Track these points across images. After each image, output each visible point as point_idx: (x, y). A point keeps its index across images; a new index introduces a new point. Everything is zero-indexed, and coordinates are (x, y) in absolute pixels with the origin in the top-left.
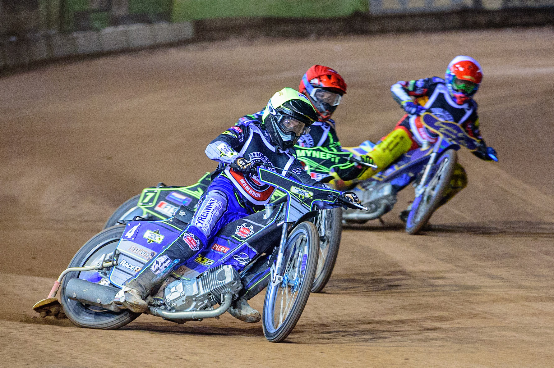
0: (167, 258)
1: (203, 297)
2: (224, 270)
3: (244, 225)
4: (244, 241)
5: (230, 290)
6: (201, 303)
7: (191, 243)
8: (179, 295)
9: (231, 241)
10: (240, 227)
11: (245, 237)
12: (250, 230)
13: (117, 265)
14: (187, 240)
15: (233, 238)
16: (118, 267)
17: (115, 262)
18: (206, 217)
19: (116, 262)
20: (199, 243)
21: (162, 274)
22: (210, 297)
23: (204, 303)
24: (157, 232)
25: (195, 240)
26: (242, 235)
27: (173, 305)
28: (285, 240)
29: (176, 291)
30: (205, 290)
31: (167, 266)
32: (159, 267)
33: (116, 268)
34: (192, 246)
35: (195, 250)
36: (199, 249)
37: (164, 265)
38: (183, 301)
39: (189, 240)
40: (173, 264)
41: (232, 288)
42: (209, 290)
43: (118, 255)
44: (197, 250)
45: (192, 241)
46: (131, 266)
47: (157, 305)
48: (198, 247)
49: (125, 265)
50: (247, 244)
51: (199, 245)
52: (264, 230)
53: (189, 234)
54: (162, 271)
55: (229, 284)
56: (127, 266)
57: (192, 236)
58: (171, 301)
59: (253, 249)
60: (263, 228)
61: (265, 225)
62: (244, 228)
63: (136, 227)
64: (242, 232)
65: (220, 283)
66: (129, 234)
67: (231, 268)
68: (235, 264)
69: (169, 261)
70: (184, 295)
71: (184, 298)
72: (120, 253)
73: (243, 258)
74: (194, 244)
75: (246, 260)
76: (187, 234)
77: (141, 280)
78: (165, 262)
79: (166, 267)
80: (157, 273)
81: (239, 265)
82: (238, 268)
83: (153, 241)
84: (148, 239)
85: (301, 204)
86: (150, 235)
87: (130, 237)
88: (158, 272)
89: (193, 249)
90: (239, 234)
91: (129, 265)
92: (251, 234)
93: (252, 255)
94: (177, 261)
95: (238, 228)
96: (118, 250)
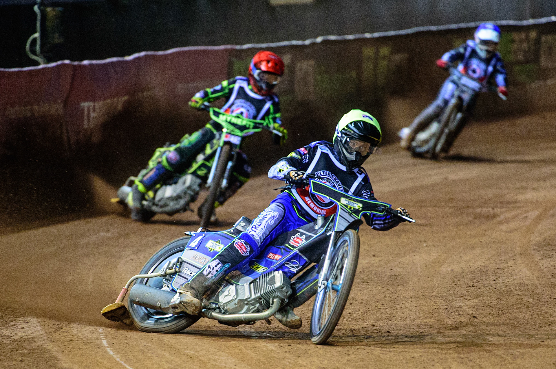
0: (218, 262)
1: (254, 301)
2: (274, 276)
3: (297, 234)
4: (295, 249)
5: (279, 294)
6: (252, 307)
7: (242, 249)
8: (232, 298)
9: (284, 249)
10: (294, 237)
11: (297, 245)
12: (302, 239)
13: (180, 272)
14: (238, 245)
15: (286, 247)
16: (180, 274)
17: (177, 269)
18: (260, 225)
19: (179, 269)
20: (249, 248)
21: (213, 278)
22: (261, 301)
23: (255, 307)
24: (218, 242)
25: (245, 246)
26: (294, 244)
27: (225, 308)
28: (332, 248)
29: (228, 295)
30: (256, 294)
31: (219, 270)
32: (211, 271)
33: (178, 275)
34: (242, 251)
35: (245, 255)
36: (249, 255)
37: (215, 269)
38: (235, 304)
39: (239, 245)
40: (224, 268)
41: (281, 292)
42: (260, 294)
43: (181, 263)
44: (247, 255)
45: (242, 247)
46: (192, 272)
47: (213, 308)
48: (248, 252)
49: (187, 272)
50: (298, 252)
51: (249, 250)
52: (314, 239)
53: (240, 240)
54: (213, 274)
55: (278, 288)
56: (189, 273)
57: (243, 242)
58: (224, 304)
59: (303, 257)
60: (313, 237)
61: (315, 234)
62: (298, 238)
63: (200, 238)
64: (295, 241)
65: (270, 288)
66: (193, 244)
67: (281, 274)
68: (286, 270)
69: (220, 265)
70: (236, 299)
71: (236, 301)
72: (183, 261)
73: (294, 265)
74: (244, 249)
75: (297, 267)
76: (238, 240)
77: (193, 283)
78: (216, 266)
79: (217, 271)
80: (208, 276)
81: (290, 272)
82: (289, 274)
83: (214, 250)
84: (209, 248)
85: (350, 214)
86: (212, 245)
87: (193, 246)
88: (210, 275)
89: (243, 254)
90: (292, 243)
91: (191, 272)
92: (303, 243)
93: (303, 263)
94: (228, 265)
95: (292, 238)
96: (181, 259)
